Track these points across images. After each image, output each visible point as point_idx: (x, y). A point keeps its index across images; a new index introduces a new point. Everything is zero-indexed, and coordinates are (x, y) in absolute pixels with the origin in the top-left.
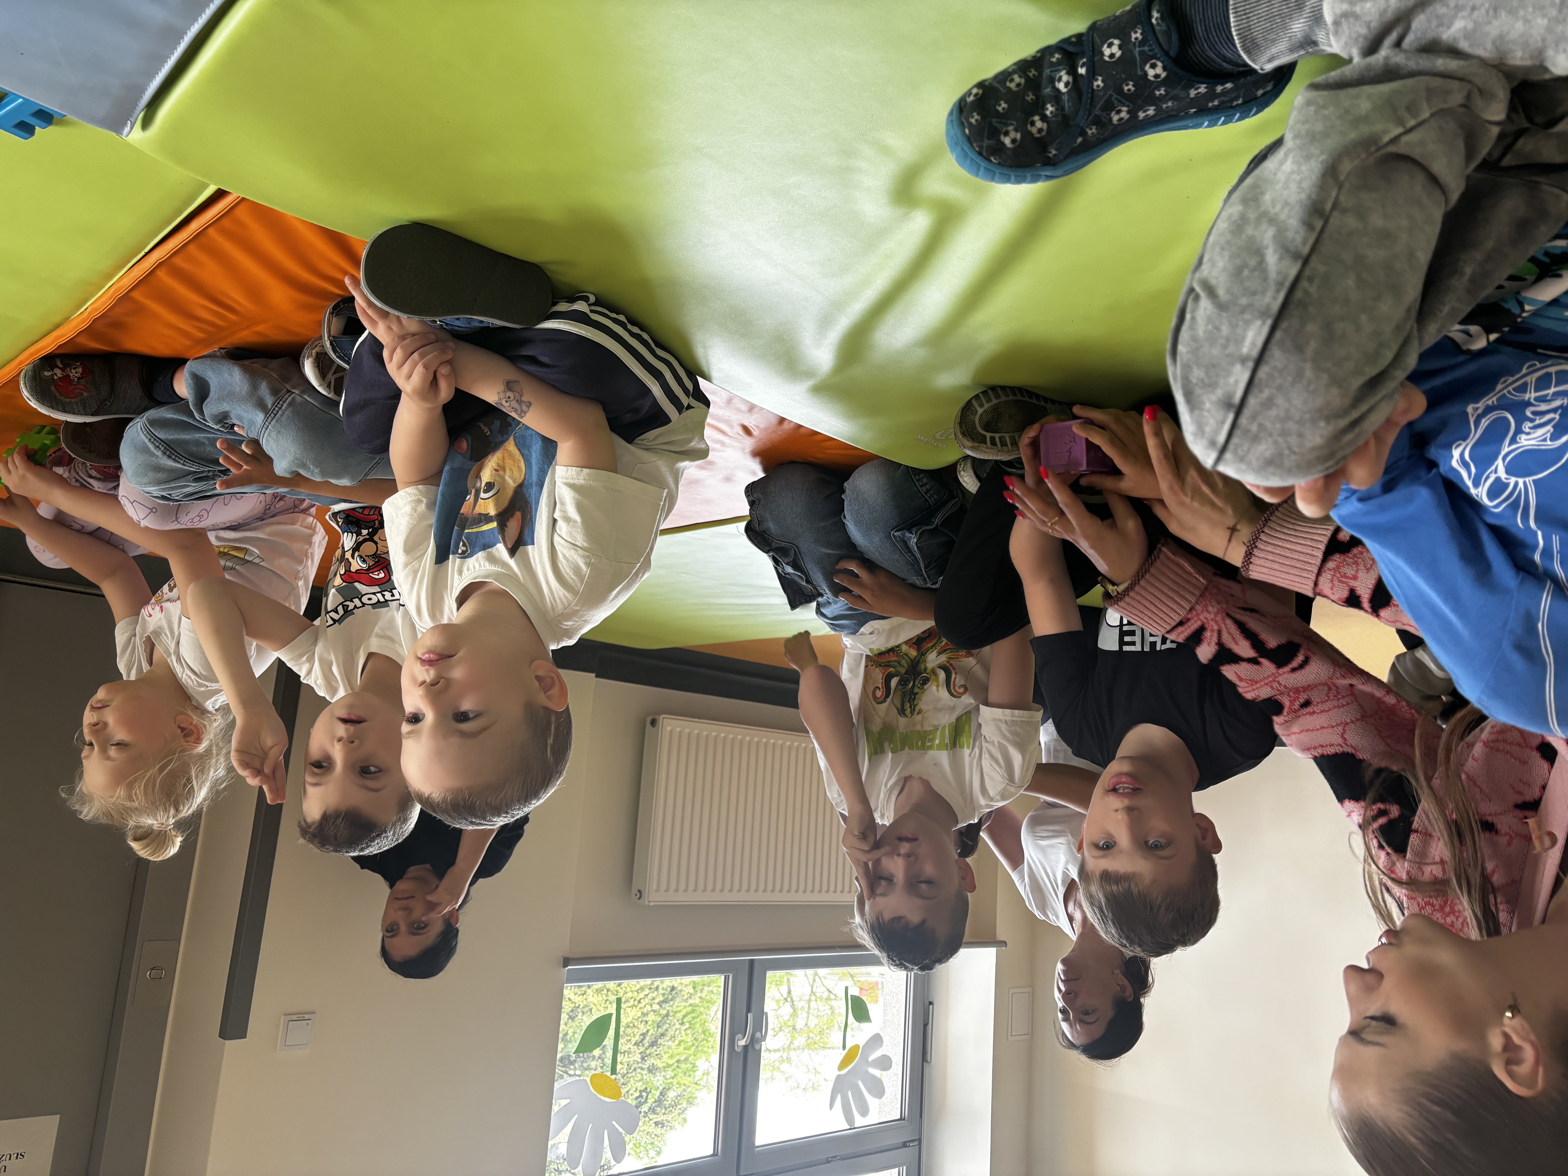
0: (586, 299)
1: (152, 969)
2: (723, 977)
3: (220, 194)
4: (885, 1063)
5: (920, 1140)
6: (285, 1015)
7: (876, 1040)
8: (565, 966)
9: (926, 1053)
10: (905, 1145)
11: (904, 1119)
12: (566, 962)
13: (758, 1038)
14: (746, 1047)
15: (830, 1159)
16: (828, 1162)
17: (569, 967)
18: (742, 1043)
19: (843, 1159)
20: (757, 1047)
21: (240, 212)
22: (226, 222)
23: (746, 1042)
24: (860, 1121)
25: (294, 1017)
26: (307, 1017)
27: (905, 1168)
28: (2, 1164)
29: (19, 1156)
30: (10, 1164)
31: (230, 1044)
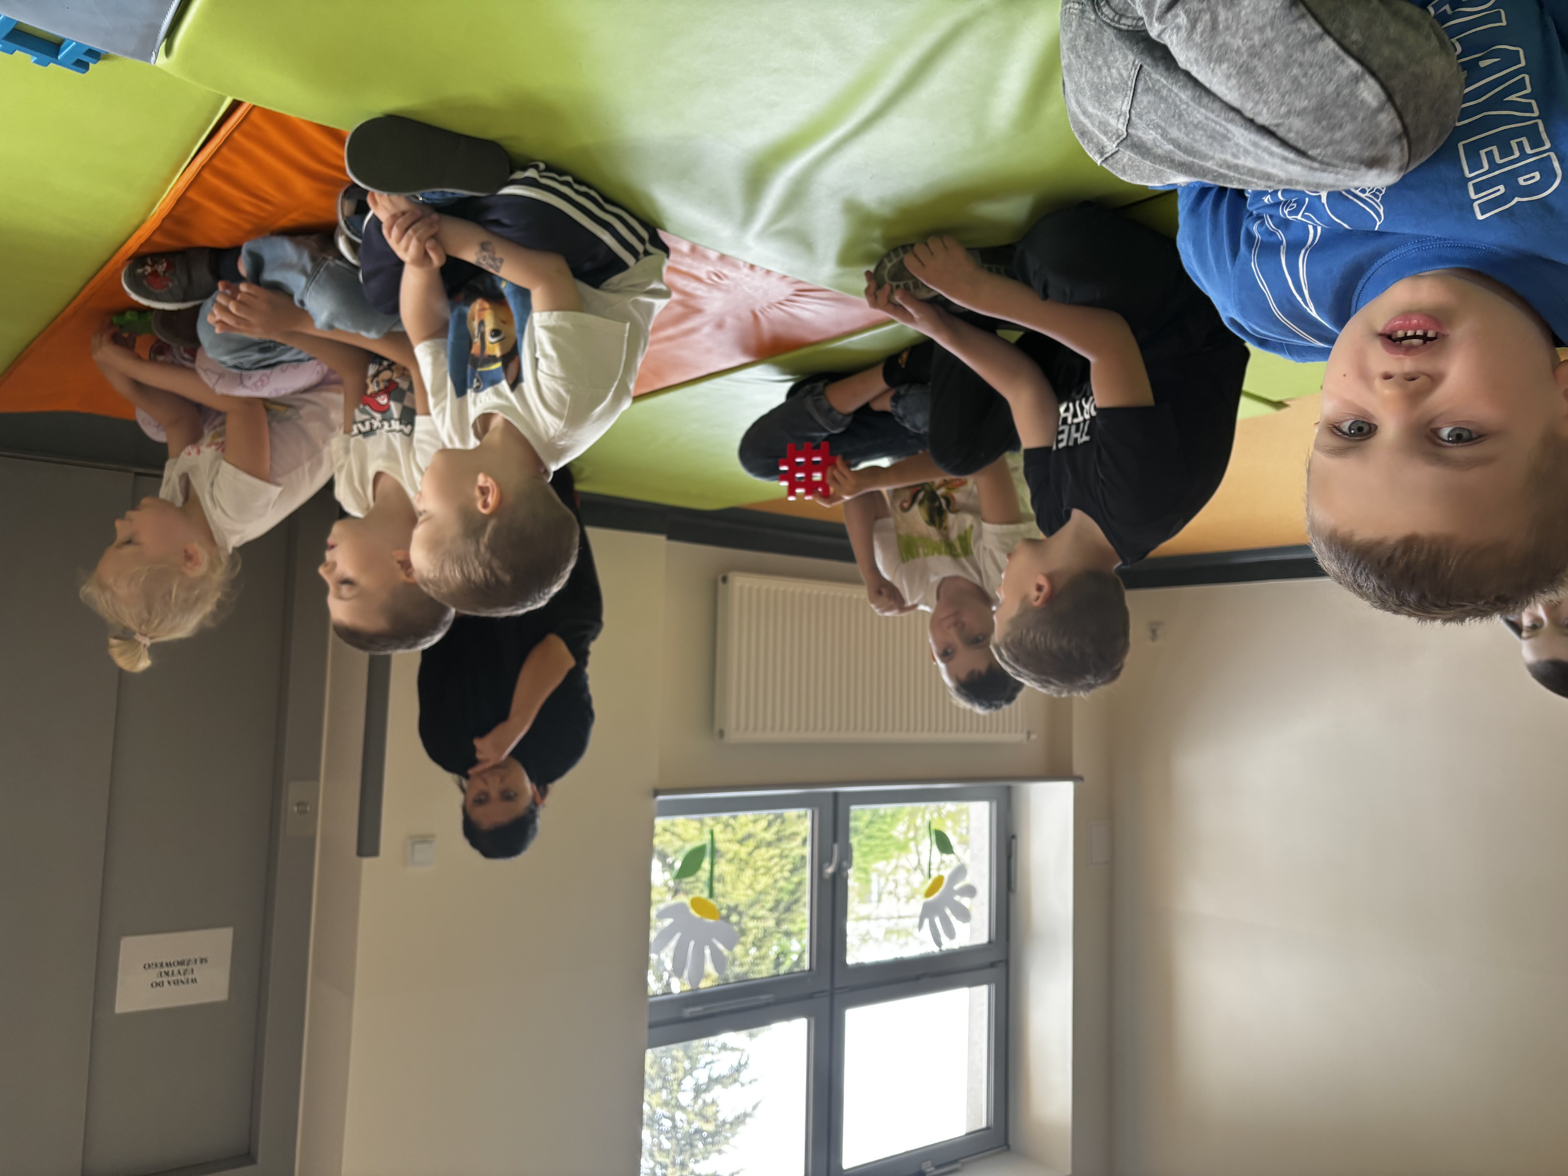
0: (536, 167)
1: (299, 804)
2: (810, 811)
3: (236, 105)
4: (970, 891)
5: (1007, 961)
6: (411, 837)
7: (960, 871)
8: (655, 796)
9: (1011, 883)
10: (993, 965)
11: (992, 943)
12: (656, 792)
13: (844, 867)
14: (833, 876)
15: (920, 976)
17: (658, 798)
18: (829, 871)
19: (932, 976)
20: (844, 875)
21: (254, 116)
22: (245, 126)
23: (833, 870)
24: (947, 944)
25: (419, 839)
26: (429, 839)
27: (993, 985)
28: (190, 967)
29: (203, 961)
30: (197, 967)
31: (365, 861)
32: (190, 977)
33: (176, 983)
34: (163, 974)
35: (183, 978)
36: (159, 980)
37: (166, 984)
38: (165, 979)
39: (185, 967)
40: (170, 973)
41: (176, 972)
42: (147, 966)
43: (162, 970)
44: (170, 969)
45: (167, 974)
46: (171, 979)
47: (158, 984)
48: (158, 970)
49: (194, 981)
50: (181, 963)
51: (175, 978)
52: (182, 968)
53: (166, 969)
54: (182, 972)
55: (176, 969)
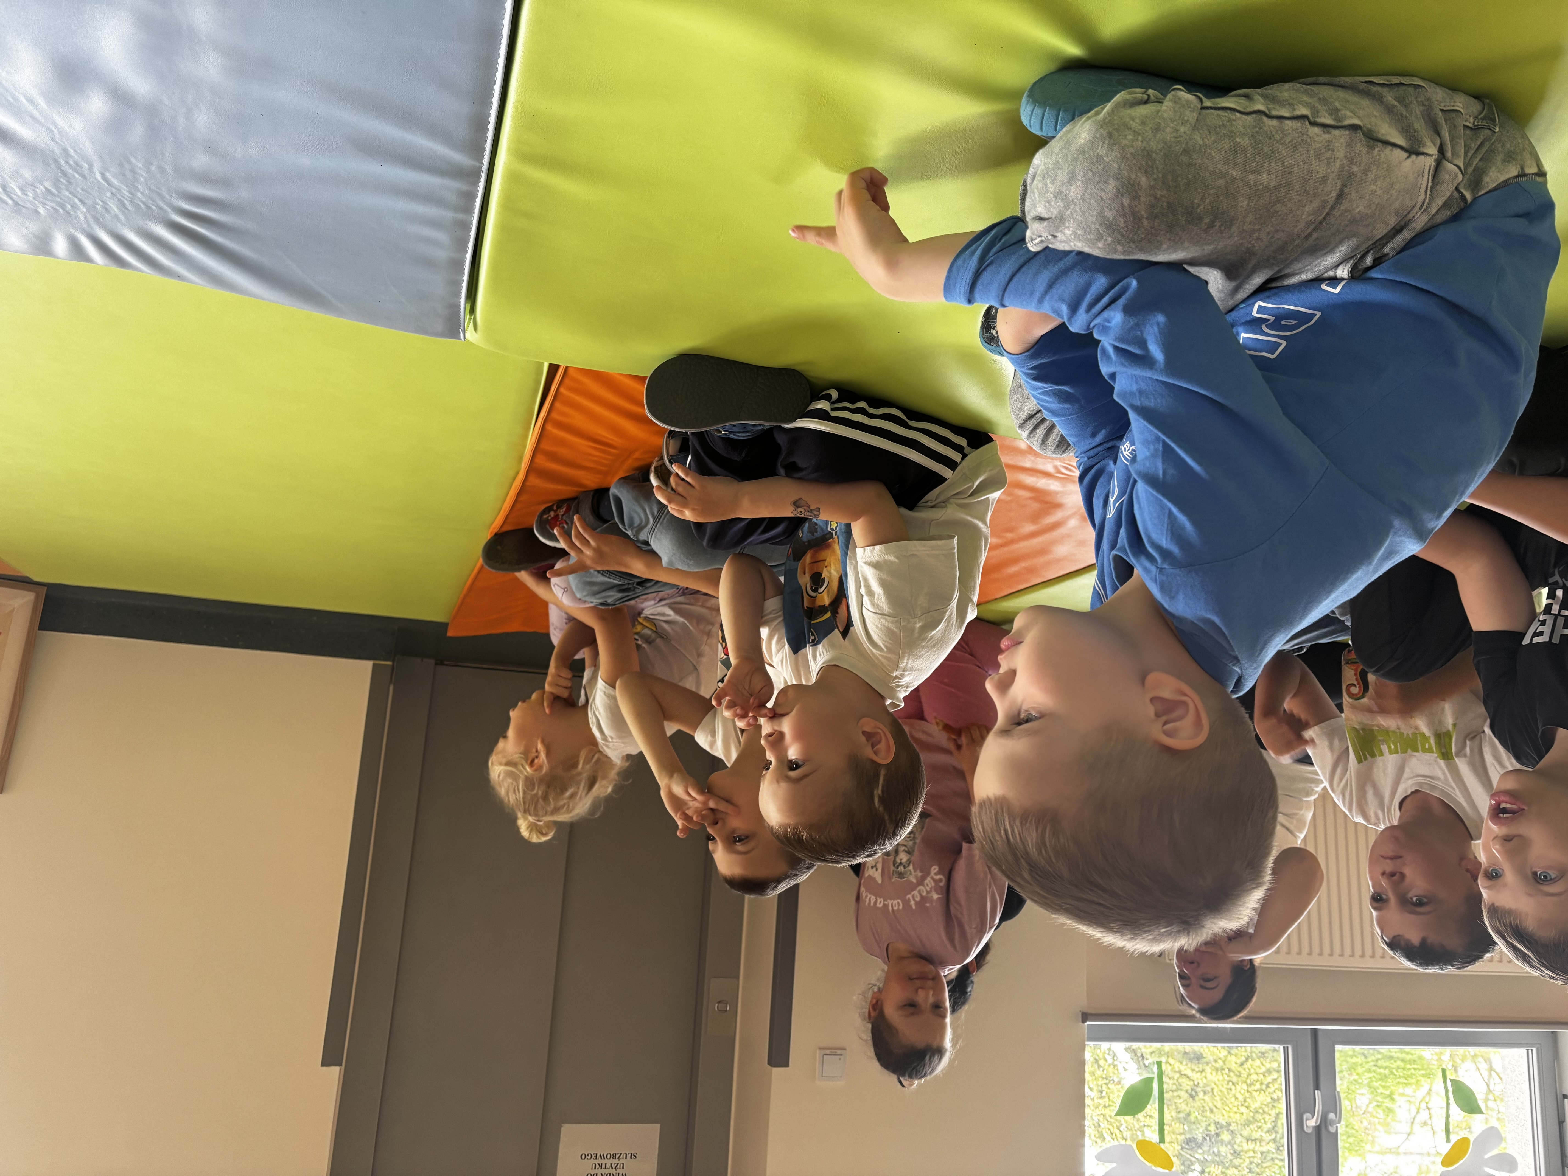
0: (828, 397)
1: (719, 1002)
2: (1282, 1048)
3: (553, 368)
4: (1509, 1163)
6: (821, 1049)
7: (1493, 1136)
8: (1084, 1021)
9: (1565, 1156)
12: (1085, 1017)
13: (1331, 1119)
14: (1318, 1129)
17: (1088, 1023)
18: (1311, 1123)
20: (1332, 1130)
21: (573, 375)
22: (567, 383)
23: (1316, 1123)
25: (828, 1052)
26: (839, 1052)
28: (621, 1161)
29: (634, 1156)
30: (627, 1162)
31: (776, 1071)
32: (621, 1171)
34: (597, 1166)
35: (613, 1171)
36: (593, 1171)
38: (599, 1171)
39: (617, 1161)
40: (603, 1166)
41: (608, 1166)
42: (583, 1157)
44: (603, 1161)
46: (604, 1171)
48: (593, 1161)
50: (613, 1156)
51: (607, 1171)
52: (615, 1161)
53: (599, 1161)
54: (614, 1167)
55: (608, 1162)
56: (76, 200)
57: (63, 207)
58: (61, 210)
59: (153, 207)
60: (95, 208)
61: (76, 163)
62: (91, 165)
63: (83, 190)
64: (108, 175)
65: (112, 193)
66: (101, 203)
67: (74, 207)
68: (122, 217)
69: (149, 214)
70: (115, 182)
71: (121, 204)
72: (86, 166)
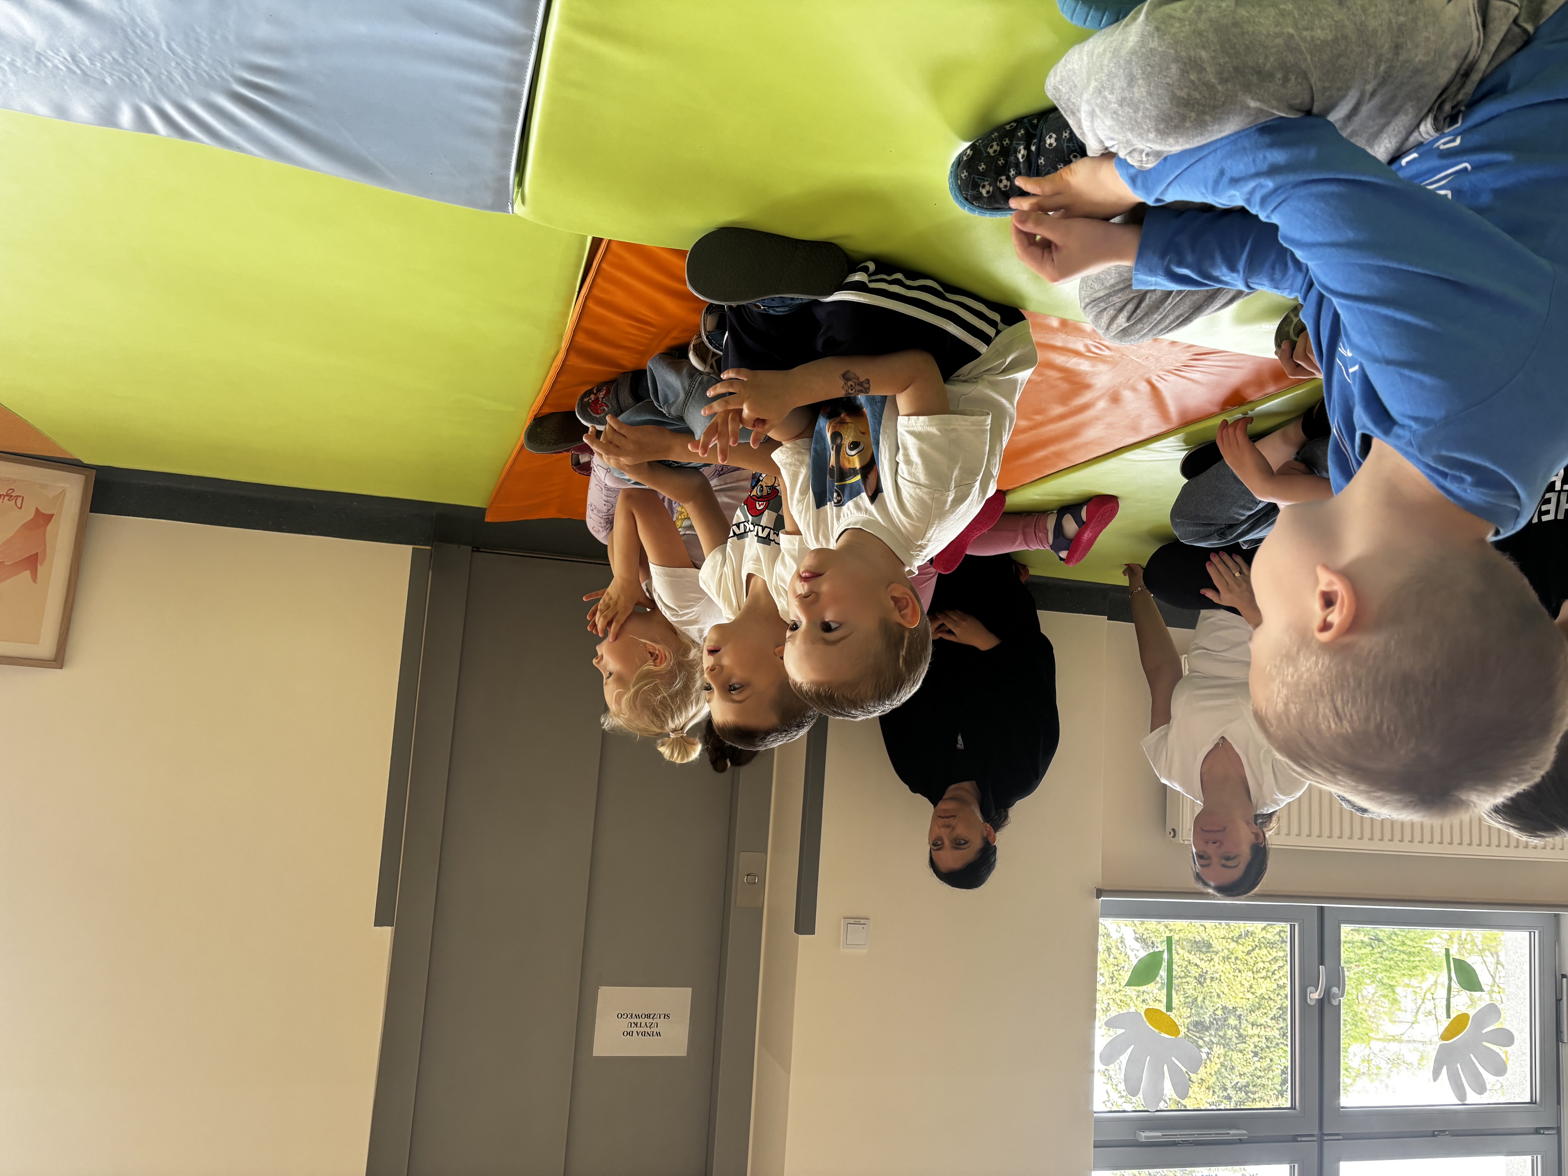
0: (865, 270)
1: (748, 875)
2: (1289, 926)
3: (596, 241)
4: (1506, 1038)
5: (1559, 1130)
6: (845, 918)
7: (1492, 1011)
8: (1098, 897)
9: (1561, 1032)
10: (1537, 1131)
11: (1535, 1103)
12: (1100, 893)
13: (1335, 993)
14: (1321, 1002)
15: (1436, 1133)
16: (1434, 1136)
17: (1102, 899)
18: (1315, 995)
19: (1453, 1136)
20: (1335, 1002)
21: (615, 249)
22: (610, 259)
23: (1319, 996)
24: (1473, 1098)
25: (852, 921)
26: (862, 921)
27: (1539, 1157)
28: (655, 1021)
29: (667, 1016)
30: (661, 1021)
31: (802, 938)
32: (655, 1030)
33: (644, 1034)
34: (633, 1025)
35: (648, 1030)
36: (629, 1030)
37: (635, 1034)
38: (635, 1029)
39: (651, 1021)
40: (639, 1025)
41: (643, 1024)
42: (620, 1016)
43: (632, 1021)
44: (638, 1021)
45: (636, 1025)
46: (639, 1029)
47: (628, 1034)
48: (629, 1020)
49: (659, 1034)
50: (648, 1016)
51: (642, 1030)
52: (648, 1021)
53: (635, 1020)
54: (648, 1026)
55: (644, 1021)
56: (143, 71)
57: (129, 77)
58: (127, 80)
59: (216, 77)
60: (160, 78)
61: (142, 32)
62: (157, 34)
63: (149, 59)
64: (174, 45)
65: (177, 63)
66: (166, 73)
67: (140, 77)
68: (186, 87)
69: (211, 84)
70: (179, 51)
71: (186, 75)
72: (152, 35)
